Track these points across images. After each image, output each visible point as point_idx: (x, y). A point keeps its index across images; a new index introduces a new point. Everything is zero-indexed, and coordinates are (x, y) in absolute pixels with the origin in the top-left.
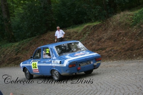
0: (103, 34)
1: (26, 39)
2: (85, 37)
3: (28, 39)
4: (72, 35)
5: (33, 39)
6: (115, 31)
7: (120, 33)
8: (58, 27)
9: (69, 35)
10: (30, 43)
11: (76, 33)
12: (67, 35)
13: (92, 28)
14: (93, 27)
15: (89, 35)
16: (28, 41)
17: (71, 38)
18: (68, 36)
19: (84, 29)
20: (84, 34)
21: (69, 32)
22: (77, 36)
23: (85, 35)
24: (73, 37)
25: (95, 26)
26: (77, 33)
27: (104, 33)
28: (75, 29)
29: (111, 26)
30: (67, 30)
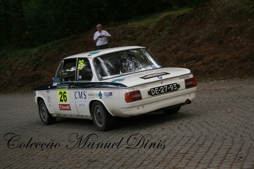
0: (198, 31)
1: (52, 42)
2: (163, 36)
3: (56, 42)
4: (137, 34)
5: (64, 41)
6: (219, 25)
7: (230, 28)
8: (99, 25)
9: (133, 33)
10: (60, 48)
11: (145, 29)
12: (129, 34)
13: (175, 21)
14: (178, 18)
15: (170, 34)
16: (56, 45)
17: (136, 39)
18: (129, 36)
19: (160, 21)
20: (160, 31)
21: (131, 28)
22: (146, 36)
23: (161, 33)
24: (139, 37)
25: (181, 16)
26: (148, 29)
27: (198, 29)
28: (143, 23)
29: (212, 15)
30: (127, 23)
